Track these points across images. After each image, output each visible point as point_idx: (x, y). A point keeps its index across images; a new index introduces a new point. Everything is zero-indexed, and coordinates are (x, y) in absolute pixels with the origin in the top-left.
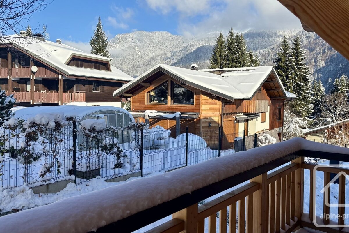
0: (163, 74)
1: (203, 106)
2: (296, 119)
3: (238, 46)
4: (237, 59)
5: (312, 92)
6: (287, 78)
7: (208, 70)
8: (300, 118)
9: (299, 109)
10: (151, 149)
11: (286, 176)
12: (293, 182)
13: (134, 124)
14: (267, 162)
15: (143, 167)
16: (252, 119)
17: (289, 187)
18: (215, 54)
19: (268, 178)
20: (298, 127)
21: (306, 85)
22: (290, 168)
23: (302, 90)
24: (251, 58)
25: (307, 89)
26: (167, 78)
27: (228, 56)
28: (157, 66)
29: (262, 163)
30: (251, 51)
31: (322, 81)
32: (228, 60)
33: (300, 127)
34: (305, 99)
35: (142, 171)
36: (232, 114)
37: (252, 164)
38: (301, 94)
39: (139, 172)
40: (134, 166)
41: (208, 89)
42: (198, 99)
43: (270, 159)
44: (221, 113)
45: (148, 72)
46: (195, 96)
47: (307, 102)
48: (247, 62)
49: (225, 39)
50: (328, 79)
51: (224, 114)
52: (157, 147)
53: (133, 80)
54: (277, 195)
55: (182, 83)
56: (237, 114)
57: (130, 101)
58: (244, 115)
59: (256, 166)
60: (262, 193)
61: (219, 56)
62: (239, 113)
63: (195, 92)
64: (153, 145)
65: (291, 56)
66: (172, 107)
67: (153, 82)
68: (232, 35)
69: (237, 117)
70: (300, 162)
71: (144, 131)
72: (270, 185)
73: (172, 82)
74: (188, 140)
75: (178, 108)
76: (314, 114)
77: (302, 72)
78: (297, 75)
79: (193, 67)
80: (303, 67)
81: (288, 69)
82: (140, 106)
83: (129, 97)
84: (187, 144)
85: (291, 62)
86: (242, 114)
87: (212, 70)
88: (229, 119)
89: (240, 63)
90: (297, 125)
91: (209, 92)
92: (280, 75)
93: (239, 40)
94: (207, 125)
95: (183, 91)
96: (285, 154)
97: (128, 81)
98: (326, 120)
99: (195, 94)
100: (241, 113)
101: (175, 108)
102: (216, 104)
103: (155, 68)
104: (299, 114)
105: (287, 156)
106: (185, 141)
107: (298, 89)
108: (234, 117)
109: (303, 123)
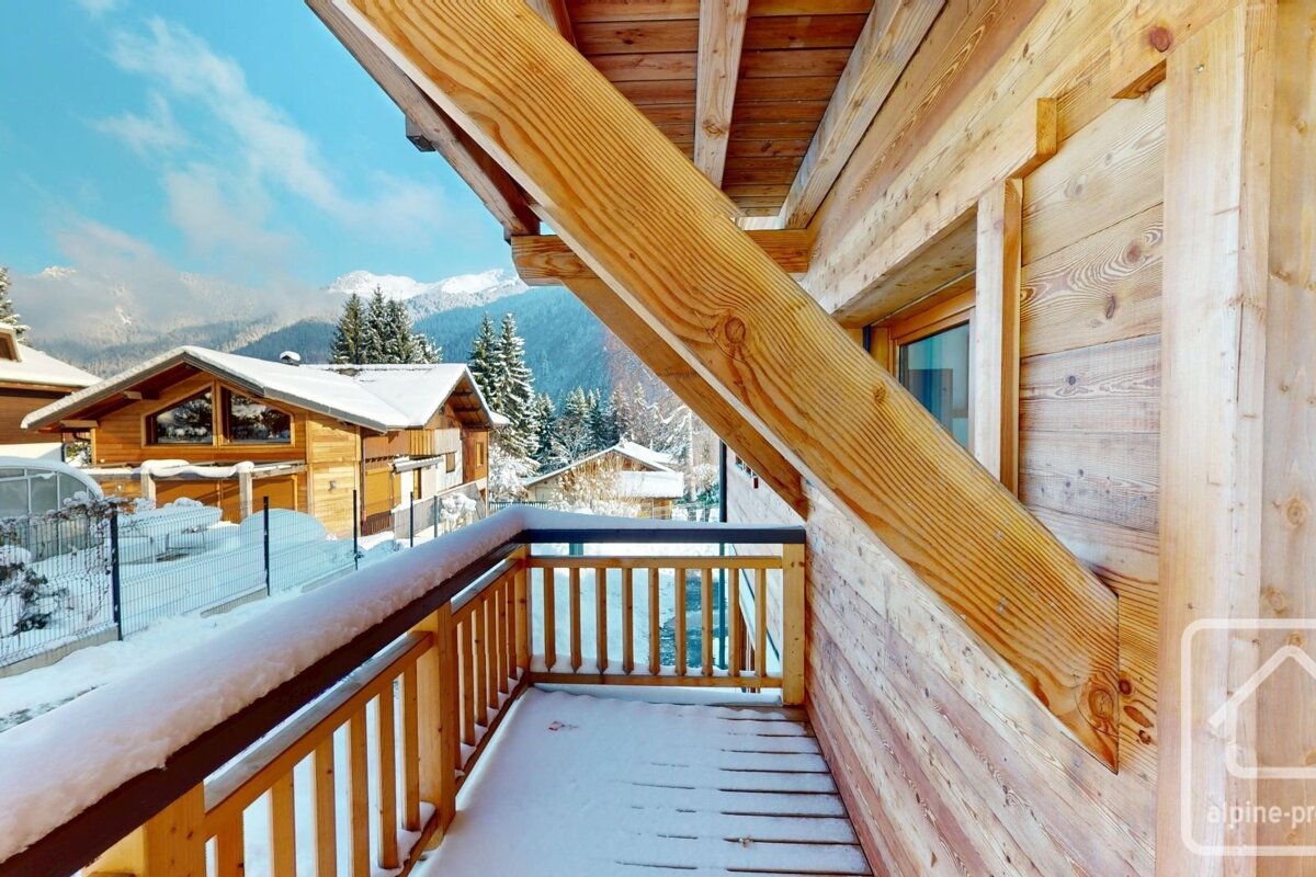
0: (195, 370)
1: (315, 444)
2: (511, 460)
3: (393, 321)
4: (392, 348)
5: (535, 414)
6: (493, 388)
7: (327, 366)
8: (518, 460)
9: (514, 443)
10: (159, 560)
11: (497, 593)
12: (511, 602)
13: (81, 503)
14: (450, 576)
15: (123, 615)
16: (428, 467)
17: (502, 614)
18: (343, 335)
19: (453, 612)
20: (515, 477)
21: (525, 401)
22: (504, 573)
23: (519, 411)
24: (424, 348)
25: (527, 409)
26: (209, 381)
27: (373, 342)
28: (177, 351)
29: (437, 583)
30: (422, 335)
31: (550, 395)
32: (374, 349)
33: (517, 474)
34: (523, 425)
35: (119, 626)
36: (385, 458)
37: (409, 591)
38: (517, 418)
39: (107, 631)
40: (89, 618)
41: (325, 408)
42: (302, 431)
43: (457, 567)
44: (359, 459)
45: (148, 365)
46: (292, 425)
47: (529, 431)
48: (416, 355)
49: (364, 306)
50: (559, 390)
51: (367, 461)
52: (182, 552)
53: (97, 385)
54: (477, 641)
55: (255, 393)
56: (396, 457)
57: (89, 441)
58: (411, 459)
59: (421, 593)
60: (440, 654)
61: (352, 339)
62: (401, 456)
63: (294, 415)
64: (167, 549)
65: (498, 349)
66: (227, 452)
67: (165, 390)
68: (379, 300)
69: (397, 465)
70: (523, 556)
71: (121, 520)
72: (460, 626)
73: (223, 390)
74: (270, 527)
75: (245, 451)
76: (540, 451)
77: (517, 378)
78: (510, 384)
79: (287, 358)
80: (519, 369)
81: (493, 371)
82: (124, 452)
83: (87, 430)
84: (267, 538)
85: (499, 360)
86: (408, 458)
87: (336, 367)
88: (379, 470)
89: (399, 356)
90: (514, 472)
91: (329, 414)
92: (479, 382)
93: (394, 308)
94: (328, 487)
95: (263, 414)
96: (491, 548)
97: (80, 388)
98: (559, 460)
99: (292, 418)
100: (406, 455)
101: (238, 452)
102: (345, 439)
103: (169, 355)
104: (516, 453)
105: (496, 549)
106: (263, 530)
107: (511, 409)
108: (390, 465)
109: (524, 469)
